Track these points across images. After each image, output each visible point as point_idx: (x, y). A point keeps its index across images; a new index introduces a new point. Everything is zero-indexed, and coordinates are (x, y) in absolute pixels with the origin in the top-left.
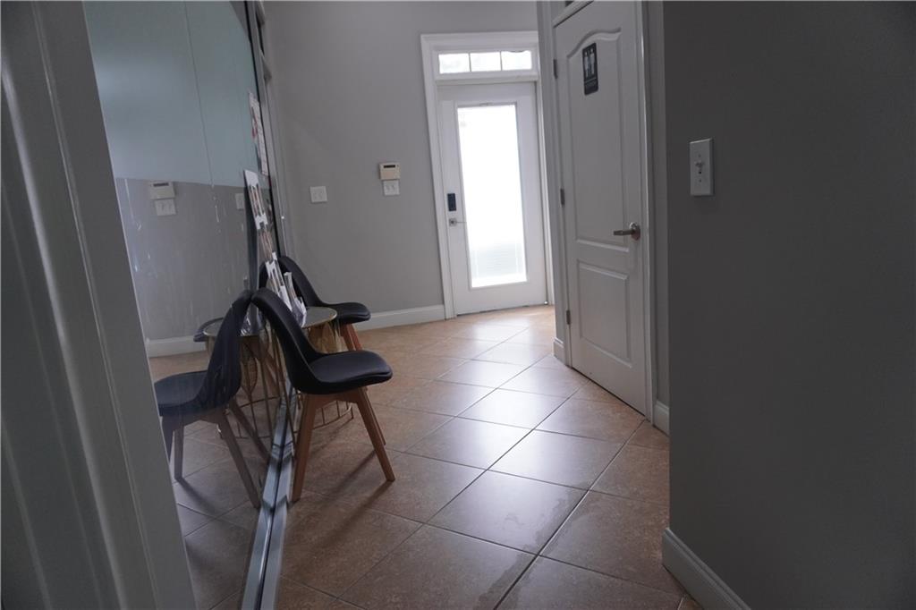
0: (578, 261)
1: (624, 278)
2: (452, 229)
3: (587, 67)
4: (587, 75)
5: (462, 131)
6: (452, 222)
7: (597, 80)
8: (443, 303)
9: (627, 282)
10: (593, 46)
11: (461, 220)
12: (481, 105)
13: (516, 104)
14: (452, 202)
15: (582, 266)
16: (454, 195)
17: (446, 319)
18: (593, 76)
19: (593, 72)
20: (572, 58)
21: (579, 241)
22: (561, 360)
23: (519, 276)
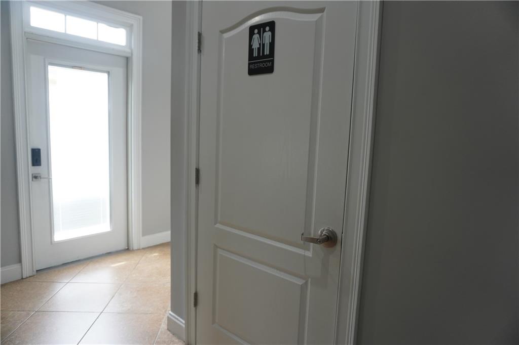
0: (216, 247)
1: (300, 282)
2: (35, 185)
3: (256, 45)
4: (255, 54)
5: (51, 88)
6: (35, 177)
7: (273, 61)
8: (20, 261)
9: (303, 288)
10: (271, 25)
11: (47, 176)
12: (73, 67)
13: (108, 73)
14: (36, 157)
15: (220, 252)
16: (39, 150)
17: (22, 279)
18: (267, 56)
19: (267, 52)
20: (226, 35)
21: (218, 226)
22: (179, 338)
23: (103, 226)
